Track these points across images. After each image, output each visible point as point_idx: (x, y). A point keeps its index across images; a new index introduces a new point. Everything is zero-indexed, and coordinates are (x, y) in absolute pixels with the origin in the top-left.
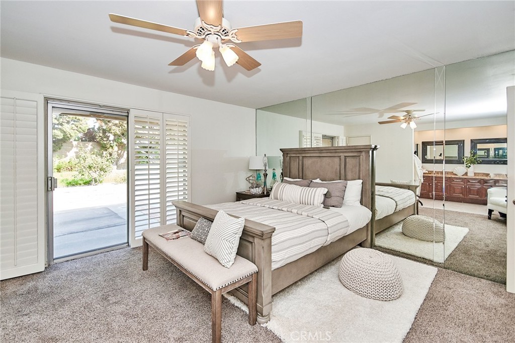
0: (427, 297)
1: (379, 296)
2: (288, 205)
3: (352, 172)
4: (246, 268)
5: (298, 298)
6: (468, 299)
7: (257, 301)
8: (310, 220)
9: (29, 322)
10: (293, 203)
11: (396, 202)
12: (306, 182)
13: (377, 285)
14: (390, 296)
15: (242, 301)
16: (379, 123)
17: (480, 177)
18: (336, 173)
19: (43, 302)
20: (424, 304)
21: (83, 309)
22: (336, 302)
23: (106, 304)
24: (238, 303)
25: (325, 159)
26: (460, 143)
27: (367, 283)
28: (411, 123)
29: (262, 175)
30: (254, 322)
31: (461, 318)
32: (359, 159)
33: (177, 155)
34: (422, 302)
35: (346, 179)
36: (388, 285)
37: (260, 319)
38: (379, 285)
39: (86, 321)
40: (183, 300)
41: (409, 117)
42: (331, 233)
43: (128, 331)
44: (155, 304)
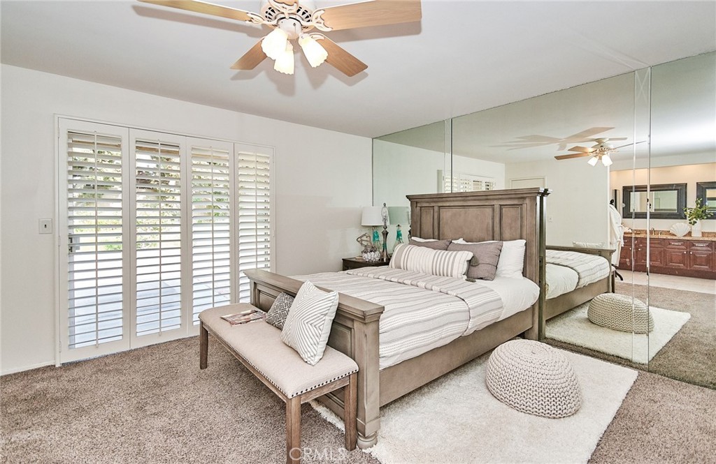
0: (618, 413)
1: (543, 411)
2: (414, 276)
3: (511, 228)
4: (340, 365)
5: (422, 411)
6: (682, 418)
7: (357, 415)
8: (443, 297)
9: (29, 439)
10: (422, 274)
11: (578, 274)
12: (442, 243)
13: (540, 394)
14: (560, 412)
15: (337, 415)
16: (555, 157)
17: (710, 239)
18: (487, 230)
19: (52, 411)
20: (613, 424)
21: (107, 421)
22: (478, 418)
23: (141, 415)
24: (331, 418)
25: (471, 210)
26: (681, 189)
27: (525, 390)
28: (603, 157)
29: (380, 234)
30: (352, 445)
31: (668, 446)
32: (521, 209)
33: (254, 204)
34: (610, 420)
35: (502, 239)
36: (557, 394)
37: (361, 441)
38: (544, 394)
39: (109, 440)
40: (252, 412)
41: (601, 148)
42: (474, 318)
43: (167, 456)
44: (211, 418)
